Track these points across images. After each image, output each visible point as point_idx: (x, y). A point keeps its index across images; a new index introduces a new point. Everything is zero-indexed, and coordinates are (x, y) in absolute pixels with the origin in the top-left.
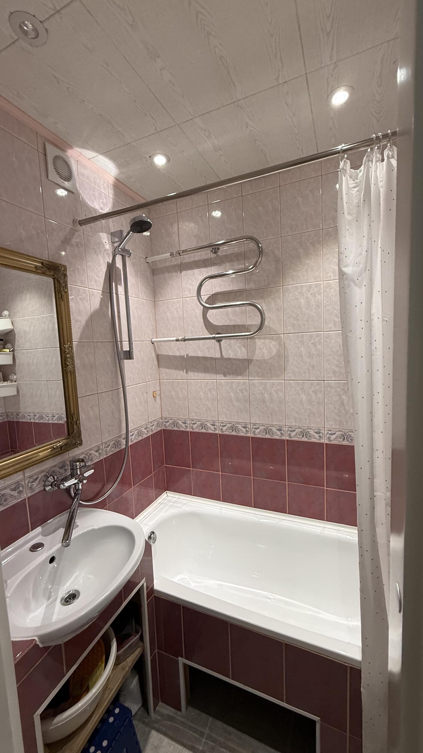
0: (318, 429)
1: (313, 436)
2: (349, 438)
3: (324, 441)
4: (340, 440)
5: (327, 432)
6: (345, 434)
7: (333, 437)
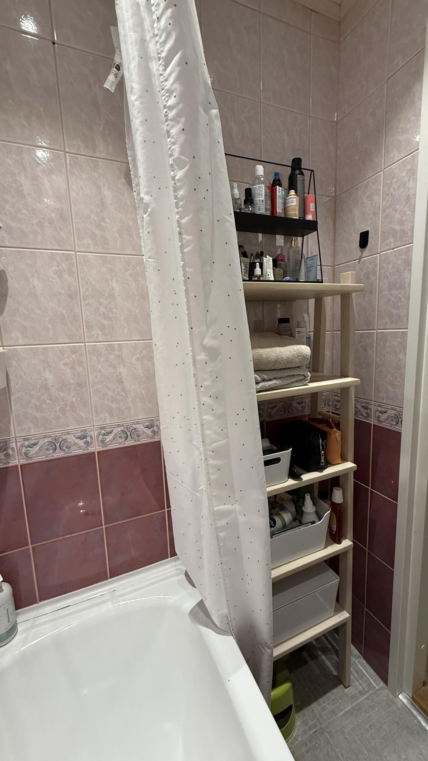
0: (82, 431)
1: (75, 444)
2: (134, 435)
3: (96, 448)
4: (120, 440)
5: (99, 431)
6: (127, 429)
7: (109, 438)
